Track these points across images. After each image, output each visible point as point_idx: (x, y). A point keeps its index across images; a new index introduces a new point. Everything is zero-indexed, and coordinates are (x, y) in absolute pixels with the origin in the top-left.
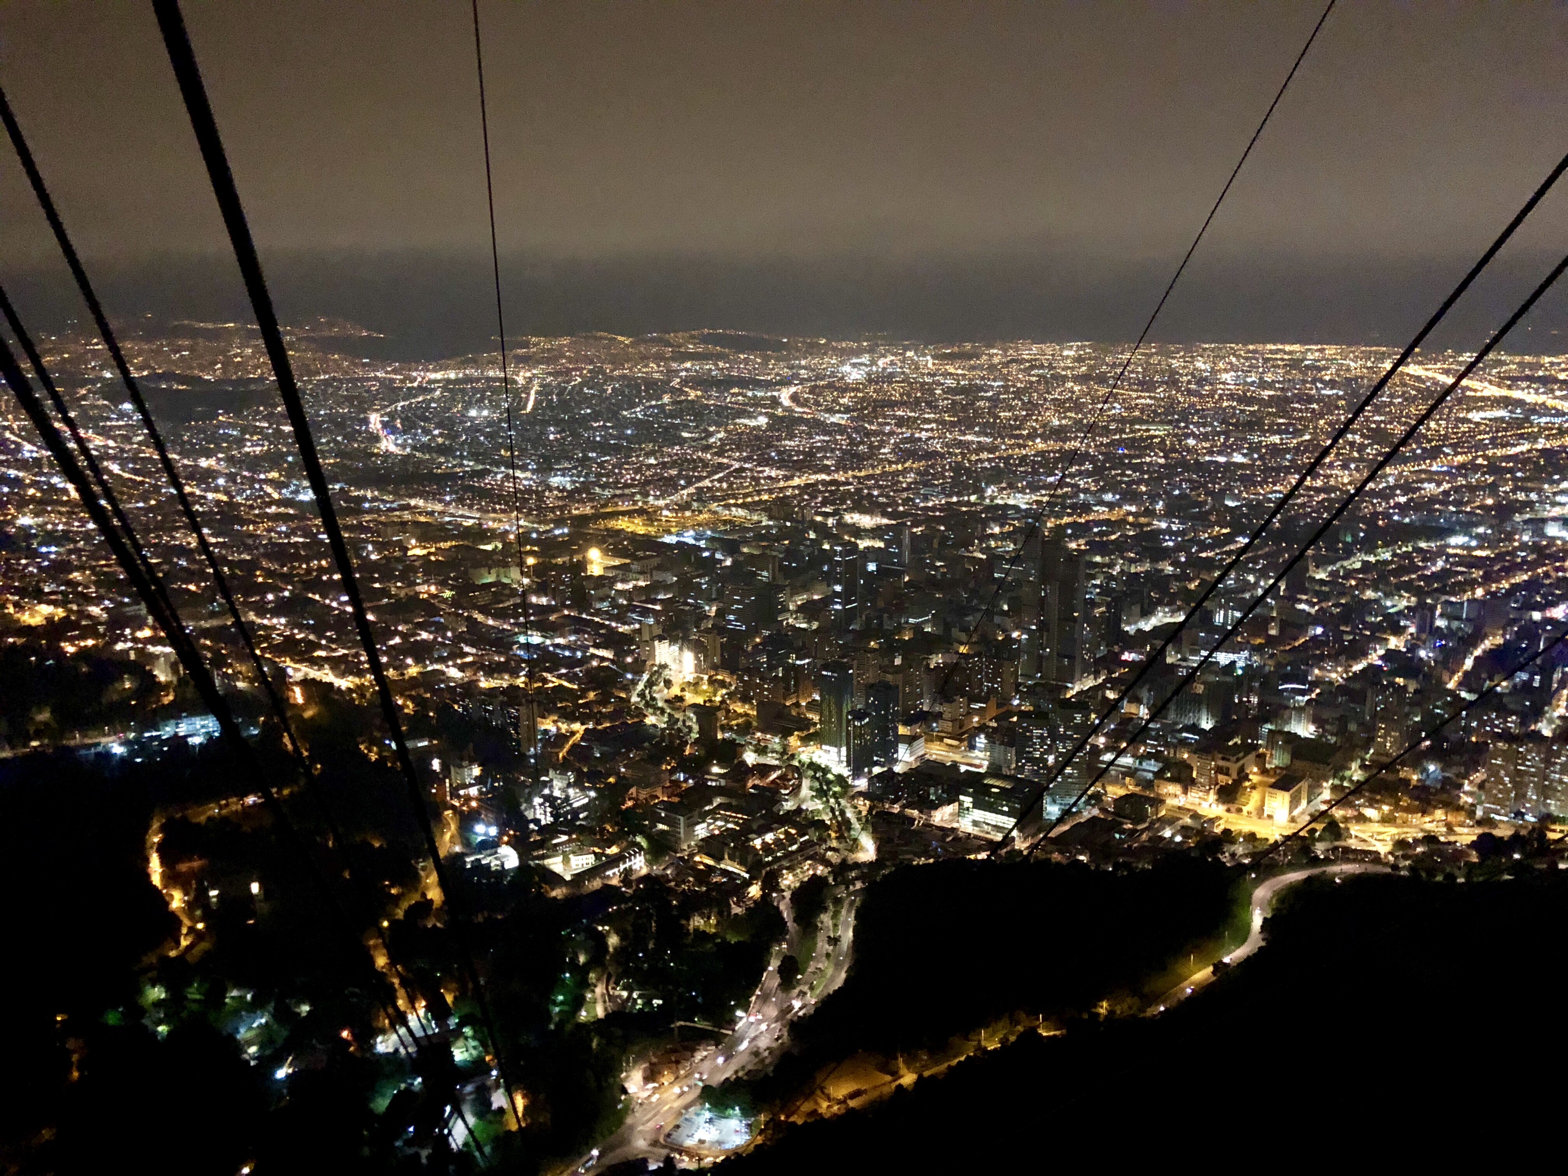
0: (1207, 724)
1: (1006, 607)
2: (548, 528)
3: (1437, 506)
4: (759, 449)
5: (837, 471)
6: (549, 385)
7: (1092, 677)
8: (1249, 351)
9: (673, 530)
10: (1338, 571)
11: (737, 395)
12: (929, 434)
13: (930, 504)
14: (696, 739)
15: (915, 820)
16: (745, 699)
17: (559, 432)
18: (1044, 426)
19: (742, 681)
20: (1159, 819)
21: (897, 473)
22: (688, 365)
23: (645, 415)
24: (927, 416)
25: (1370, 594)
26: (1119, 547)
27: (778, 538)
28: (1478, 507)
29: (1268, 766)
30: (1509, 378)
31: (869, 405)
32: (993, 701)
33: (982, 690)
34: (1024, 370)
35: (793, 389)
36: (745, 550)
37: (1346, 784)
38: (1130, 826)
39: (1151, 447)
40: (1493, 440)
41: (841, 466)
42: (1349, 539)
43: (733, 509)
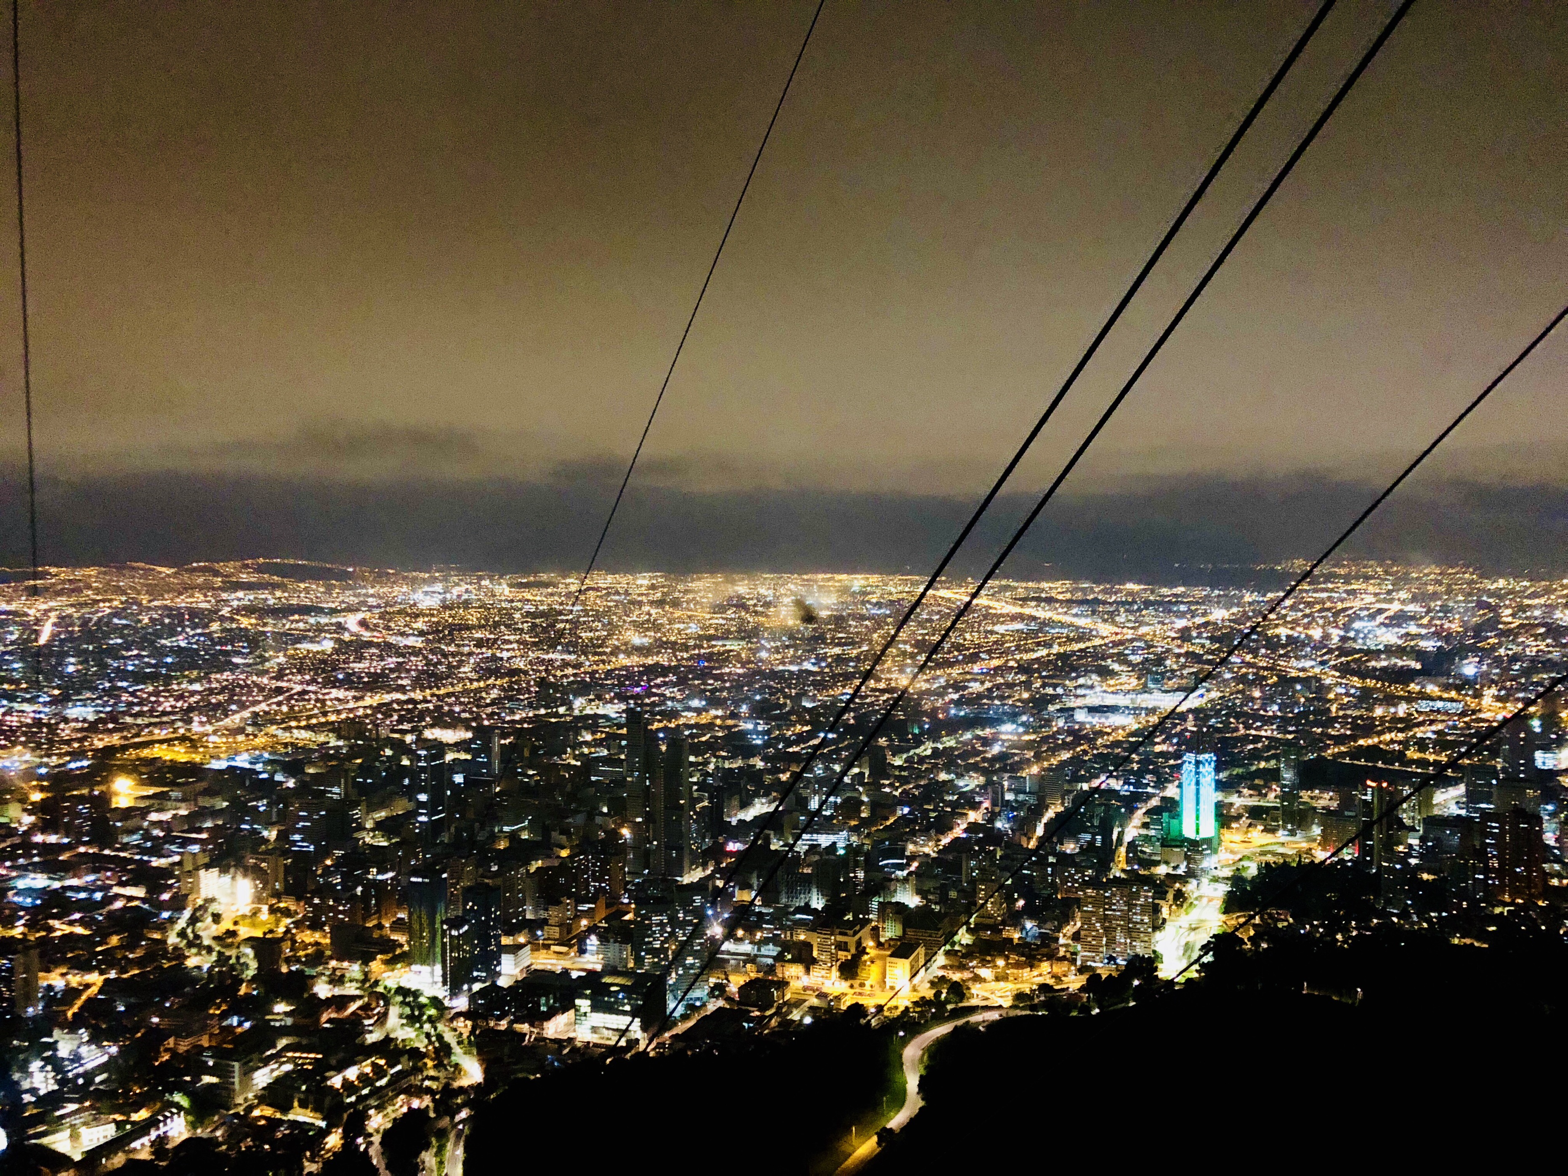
0: (818, 902)
1: (605, 810)
2: (61, 762)
3: (985, 701)
4: (324, 671)
5: (413, 690)
6: (70, 616)
7: (700, 869)
8: (804, 580)
9: (222, 755)
10: (912, 757)
11: (297, 621)
12: (509, 654)
13: (517, 717)
14: (254, 977)
15: (525, 1034)
16: (315, 925)
17: (81, 663)
18: (626, 644)
19: (311, 905)
20: (785, 1003)
21: (478, 690)
22: (240, 594)
23: (188, 643)
24: (506, 637)
25: (943, 776)
26: (712, 747)
27: (350, 756)
28: (1019, 700)
29: (882, 940)
30: (1020, 599)
31: (444, 628)
32: (602, 901)
33: (589, 892)
34: (601, 597)
35: (360, 616)
36: (311, 771)
37: (957, 948)
38: (758, 1013)
39: (727, 660)
40: (1018, 647)
41: (417, 683)
42: (916, 731)
43: (295, 731)
